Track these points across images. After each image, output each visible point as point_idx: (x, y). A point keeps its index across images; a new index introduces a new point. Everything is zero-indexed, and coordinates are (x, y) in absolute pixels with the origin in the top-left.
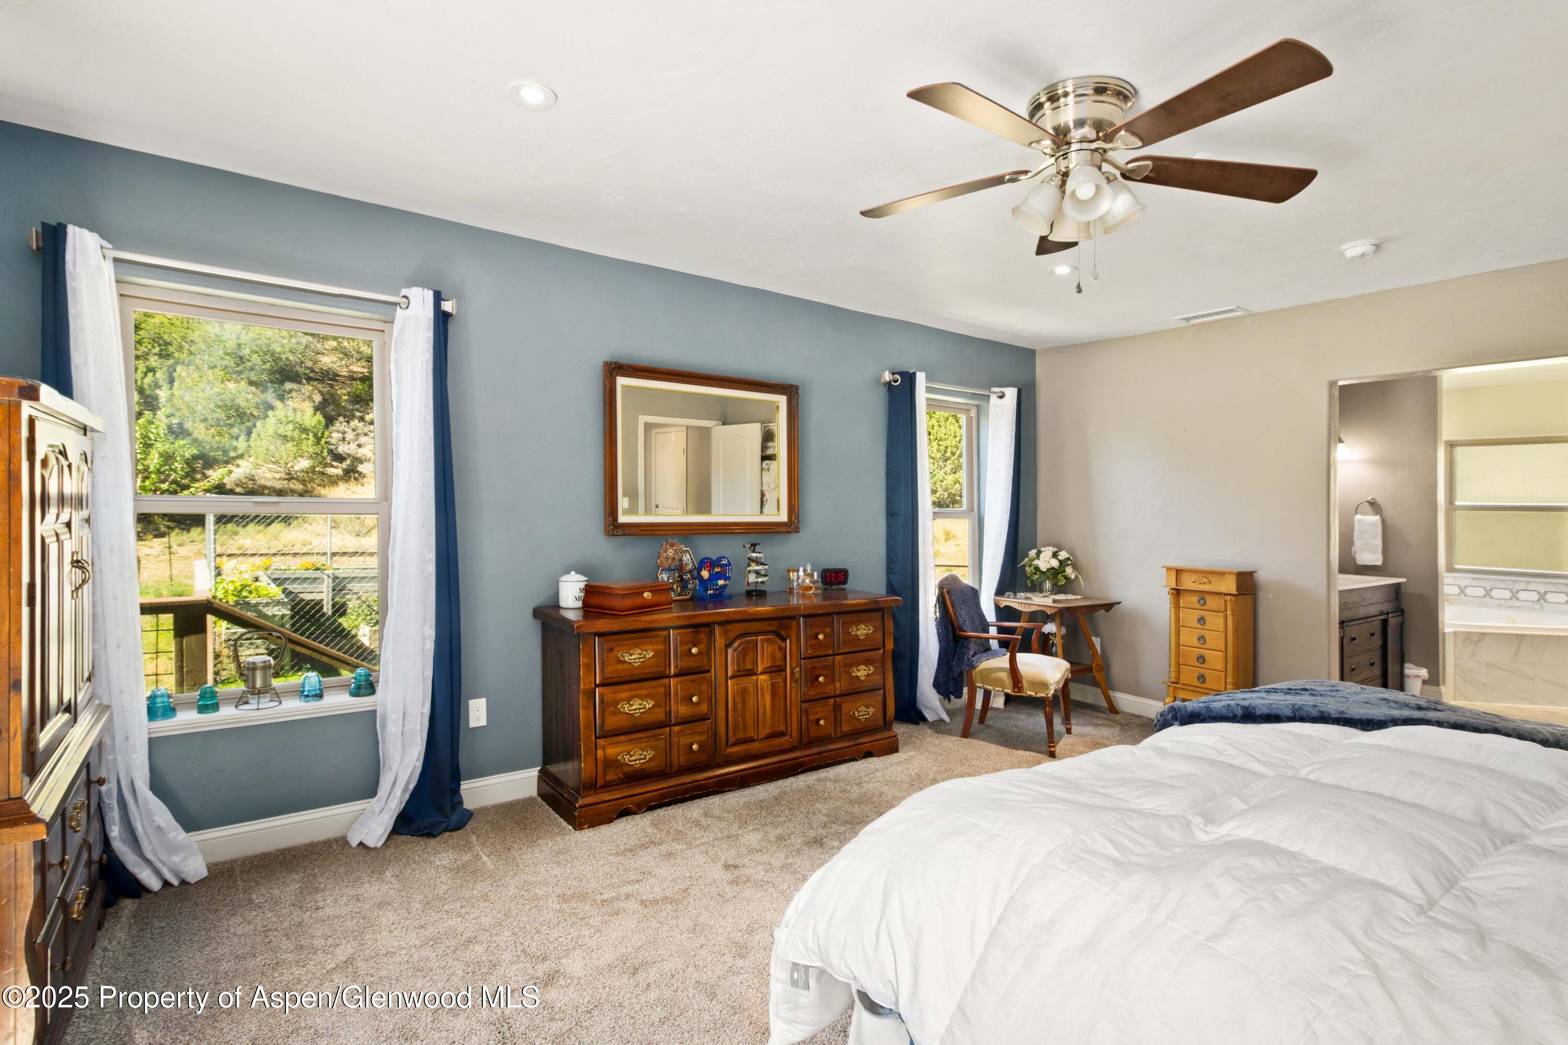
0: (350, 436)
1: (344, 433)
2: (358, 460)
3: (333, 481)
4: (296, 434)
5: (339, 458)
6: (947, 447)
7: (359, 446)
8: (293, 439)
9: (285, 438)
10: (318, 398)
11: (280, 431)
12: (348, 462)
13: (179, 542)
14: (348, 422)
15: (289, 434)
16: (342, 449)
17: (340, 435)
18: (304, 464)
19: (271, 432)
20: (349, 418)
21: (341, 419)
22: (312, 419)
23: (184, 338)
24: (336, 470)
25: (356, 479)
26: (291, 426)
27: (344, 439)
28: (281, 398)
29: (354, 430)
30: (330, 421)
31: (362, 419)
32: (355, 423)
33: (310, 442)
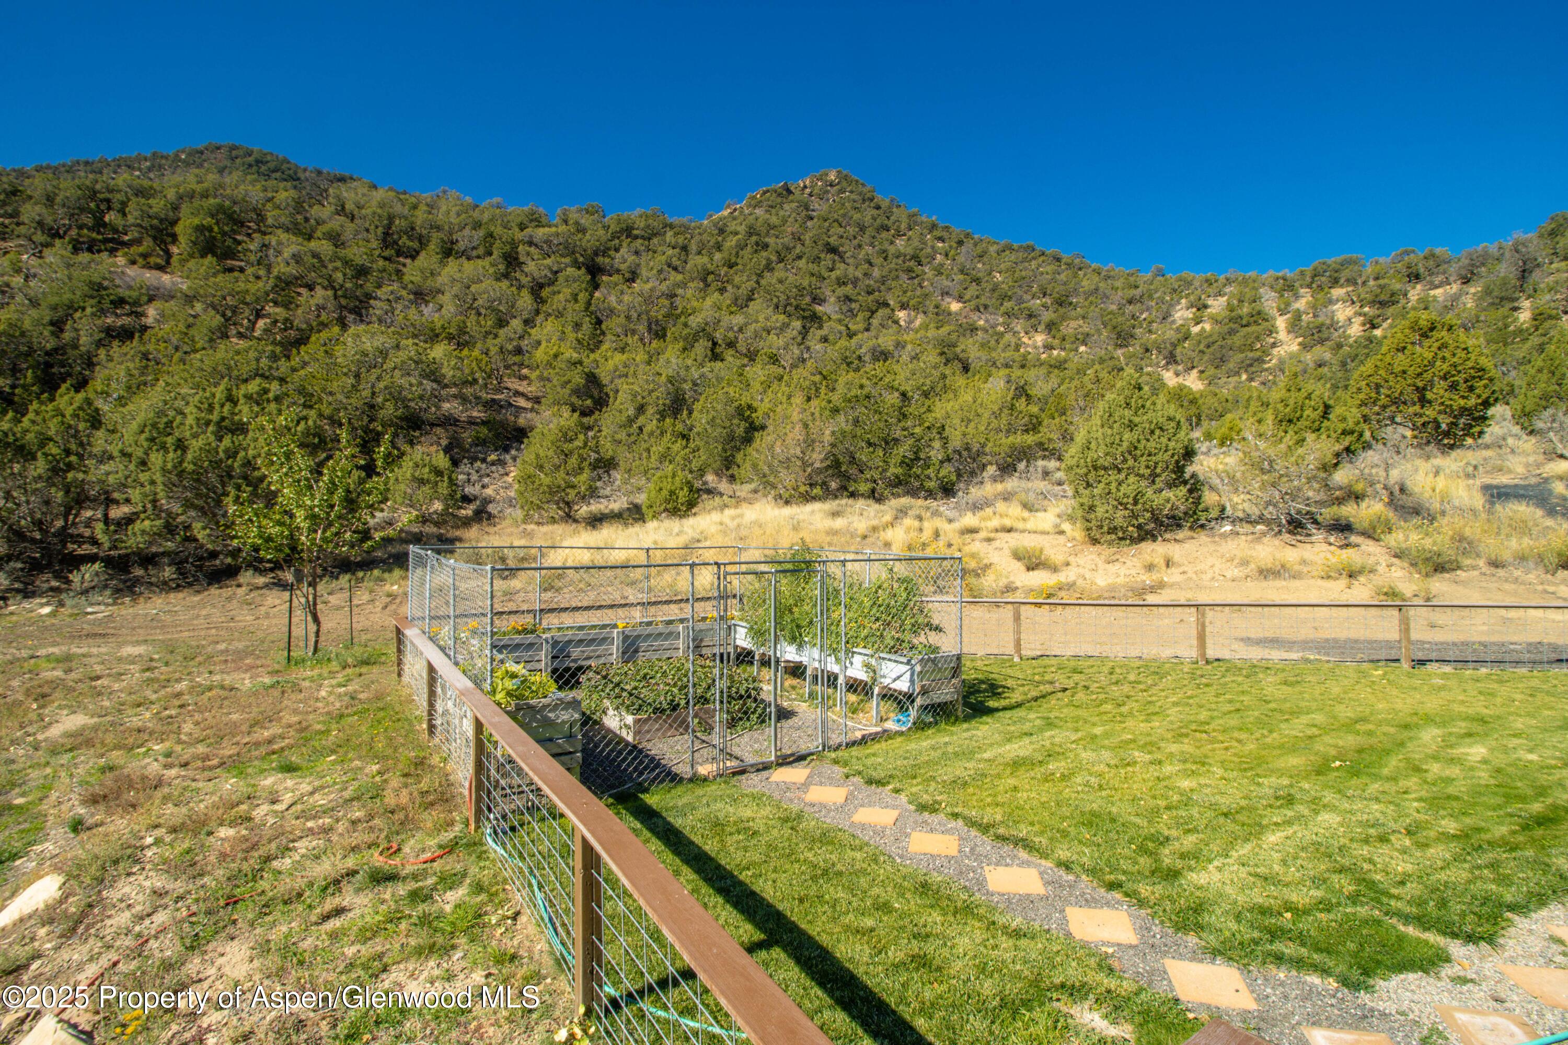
0: (474, 477)
1: (469, 474)
2: (487, 501)
3: (467, 523)
4: (432, 477)
5: (467, 499)
6: (1156, 463)
7: (483, 487)
8: (428, 481)
9: (422, 482)
10: (444, 442)
11: (417, 474)
12: (478, 503)
13: (329, 590)
14: (472, 464)
15: (426, 477)
16: (469, 490)
17: (465, 477)
18: (438, 506)
19: (408, 475)
20: (473, 459)
21: (465, 461)
22: (442, 461)
23: (324, 390)
24: (468, 511)
25: (488, 519)
26: (427, 470)
27: (469, 480)
28: (412, 443)
29: (477, 472)
30: (455, 463)
31: (484, 461)
32: (478, 464)
33: (445, 484)
